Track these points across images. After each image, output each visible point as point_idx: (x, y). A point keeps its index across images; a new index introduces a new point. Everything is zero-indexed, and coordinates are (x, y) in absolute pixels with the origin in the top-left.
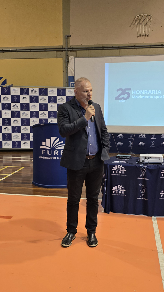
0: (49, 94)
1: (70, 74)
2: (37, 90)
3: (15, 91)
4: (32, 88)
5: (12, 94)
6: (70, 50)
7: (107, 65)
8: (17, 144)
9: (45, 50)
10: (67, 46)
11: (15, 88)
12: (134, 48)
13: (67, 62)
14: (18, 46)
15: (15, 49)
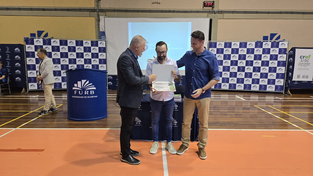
0: (84, 45)
1: (101, 30)
2: (74, 42)
3: (56, 43)
4: (69, 40)
5: (53, 44)
6: (101, 11)
7: (130, 24)
8: (58, 85)
9: (80, 10)
10: (98, 8)
11: (55, 40)
12: (150, 12)
13: (99, 20)
14: (57, 6)
15: (55, 8)
